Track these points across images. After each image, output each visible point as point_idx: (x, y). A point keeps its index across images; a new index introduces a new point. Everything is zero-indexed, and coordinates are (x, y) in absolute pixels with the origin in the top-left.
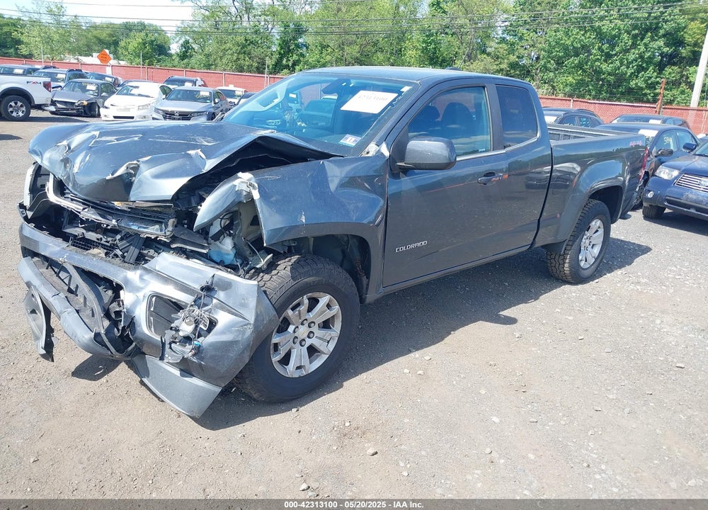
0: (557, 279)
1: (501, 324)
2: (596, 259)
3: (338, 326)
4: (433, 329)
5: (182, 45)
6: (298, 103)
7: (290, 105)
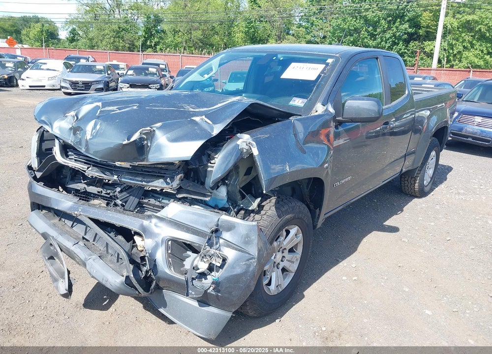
0: (407, 194)
1: (388, 232)
2: (431, 178)
3: (300, 250)
4: (344, 241)
5: (70, 32)
6: (167, 71)
7: (163, 73)
